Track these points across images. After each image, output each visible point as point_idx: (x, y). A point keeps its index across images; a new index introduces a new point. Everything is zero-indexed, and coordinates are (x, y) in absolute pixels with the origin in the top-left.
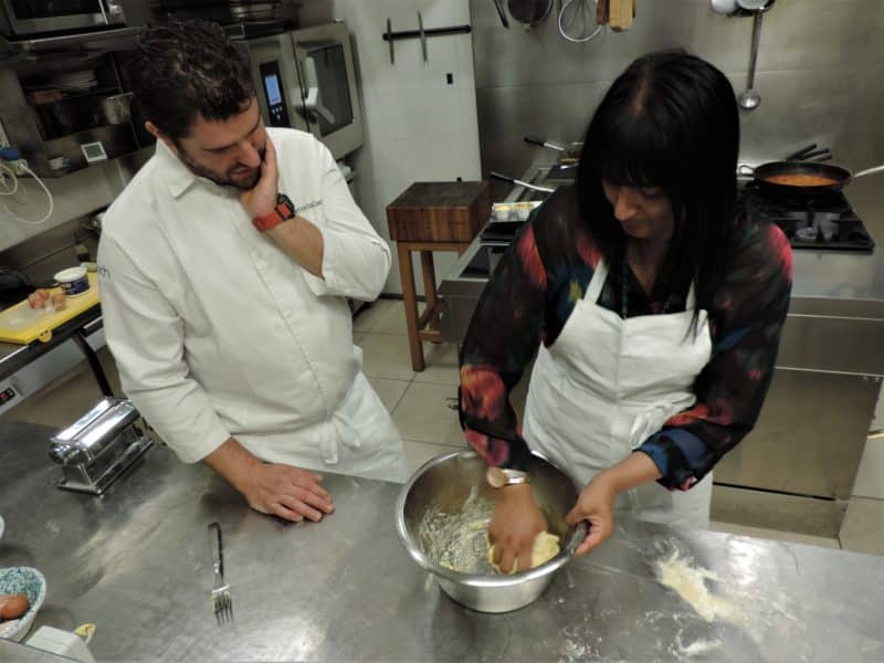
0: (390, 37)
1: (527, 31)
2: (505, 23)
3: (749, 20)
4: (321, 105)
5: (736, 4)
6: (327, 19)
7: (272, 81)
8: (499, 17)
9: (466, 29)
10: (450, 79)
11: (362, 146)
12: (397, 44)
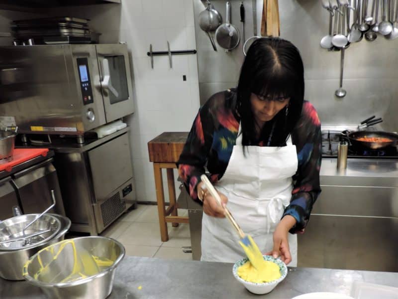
0: (152, 54)
1: (227, 53)
2: (215, 49)
3: (339, 53)
4: (111, 85)
5: (332, 44)
6: (116, 41)
7: (83, 68)
8: (212, 46)
9: (194, 52)
10: (185, 78)
11: (133, 113)
12: (155, 58)
